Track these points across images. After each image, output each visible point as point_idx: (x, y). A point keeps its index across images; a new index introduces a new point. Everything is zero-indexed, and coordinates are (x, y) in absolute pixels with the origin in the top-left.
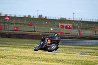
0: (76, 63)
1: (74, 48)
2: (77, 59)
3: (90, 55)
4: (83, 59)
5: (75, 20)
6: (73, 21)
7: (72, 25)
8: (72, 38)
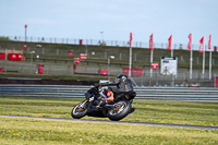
0: (32, 137)
1: (28, 104)
2: (36, 128)
3: (64, 118)
4: (48, 128)
5: (29, 40)
6: (25, 43)
7: (21, 52)
8: (23, 82)
